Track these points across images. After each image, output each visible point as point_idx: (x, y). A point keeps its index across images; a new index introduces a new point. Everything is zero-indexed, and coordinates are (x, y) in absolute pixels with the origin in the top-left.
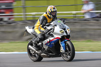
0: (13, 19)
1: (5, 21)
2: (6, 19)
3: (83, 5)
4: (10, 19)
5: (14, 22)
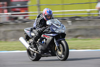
0: (27, 18)
1: (20, 20)
2: (21, 17)
5: (29, 21)
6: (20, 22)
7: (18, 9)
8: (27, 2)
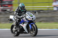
3: (53, 2)
4: (11, 10)
6: (8, 13)
7: (6, 5)
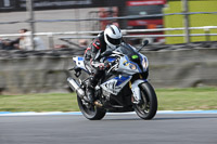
8: (161, 6)
